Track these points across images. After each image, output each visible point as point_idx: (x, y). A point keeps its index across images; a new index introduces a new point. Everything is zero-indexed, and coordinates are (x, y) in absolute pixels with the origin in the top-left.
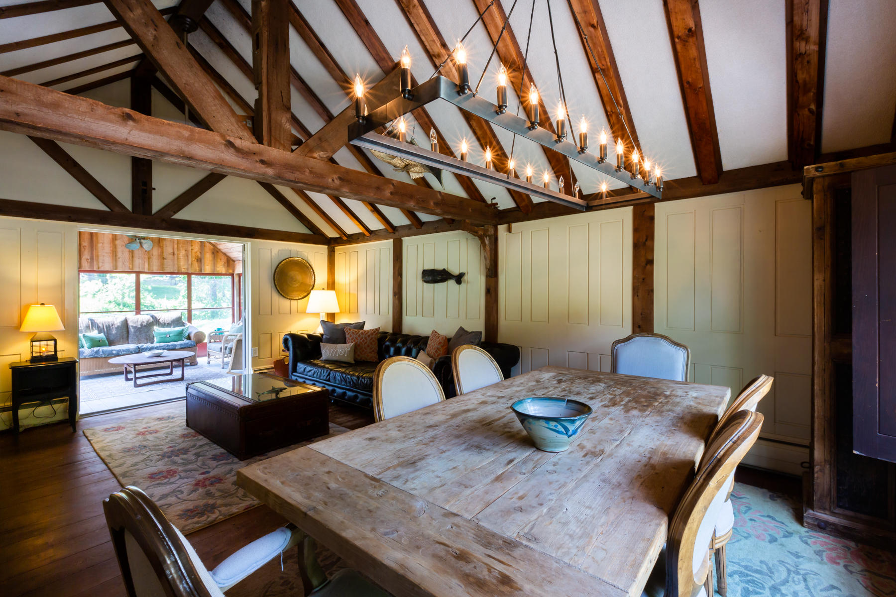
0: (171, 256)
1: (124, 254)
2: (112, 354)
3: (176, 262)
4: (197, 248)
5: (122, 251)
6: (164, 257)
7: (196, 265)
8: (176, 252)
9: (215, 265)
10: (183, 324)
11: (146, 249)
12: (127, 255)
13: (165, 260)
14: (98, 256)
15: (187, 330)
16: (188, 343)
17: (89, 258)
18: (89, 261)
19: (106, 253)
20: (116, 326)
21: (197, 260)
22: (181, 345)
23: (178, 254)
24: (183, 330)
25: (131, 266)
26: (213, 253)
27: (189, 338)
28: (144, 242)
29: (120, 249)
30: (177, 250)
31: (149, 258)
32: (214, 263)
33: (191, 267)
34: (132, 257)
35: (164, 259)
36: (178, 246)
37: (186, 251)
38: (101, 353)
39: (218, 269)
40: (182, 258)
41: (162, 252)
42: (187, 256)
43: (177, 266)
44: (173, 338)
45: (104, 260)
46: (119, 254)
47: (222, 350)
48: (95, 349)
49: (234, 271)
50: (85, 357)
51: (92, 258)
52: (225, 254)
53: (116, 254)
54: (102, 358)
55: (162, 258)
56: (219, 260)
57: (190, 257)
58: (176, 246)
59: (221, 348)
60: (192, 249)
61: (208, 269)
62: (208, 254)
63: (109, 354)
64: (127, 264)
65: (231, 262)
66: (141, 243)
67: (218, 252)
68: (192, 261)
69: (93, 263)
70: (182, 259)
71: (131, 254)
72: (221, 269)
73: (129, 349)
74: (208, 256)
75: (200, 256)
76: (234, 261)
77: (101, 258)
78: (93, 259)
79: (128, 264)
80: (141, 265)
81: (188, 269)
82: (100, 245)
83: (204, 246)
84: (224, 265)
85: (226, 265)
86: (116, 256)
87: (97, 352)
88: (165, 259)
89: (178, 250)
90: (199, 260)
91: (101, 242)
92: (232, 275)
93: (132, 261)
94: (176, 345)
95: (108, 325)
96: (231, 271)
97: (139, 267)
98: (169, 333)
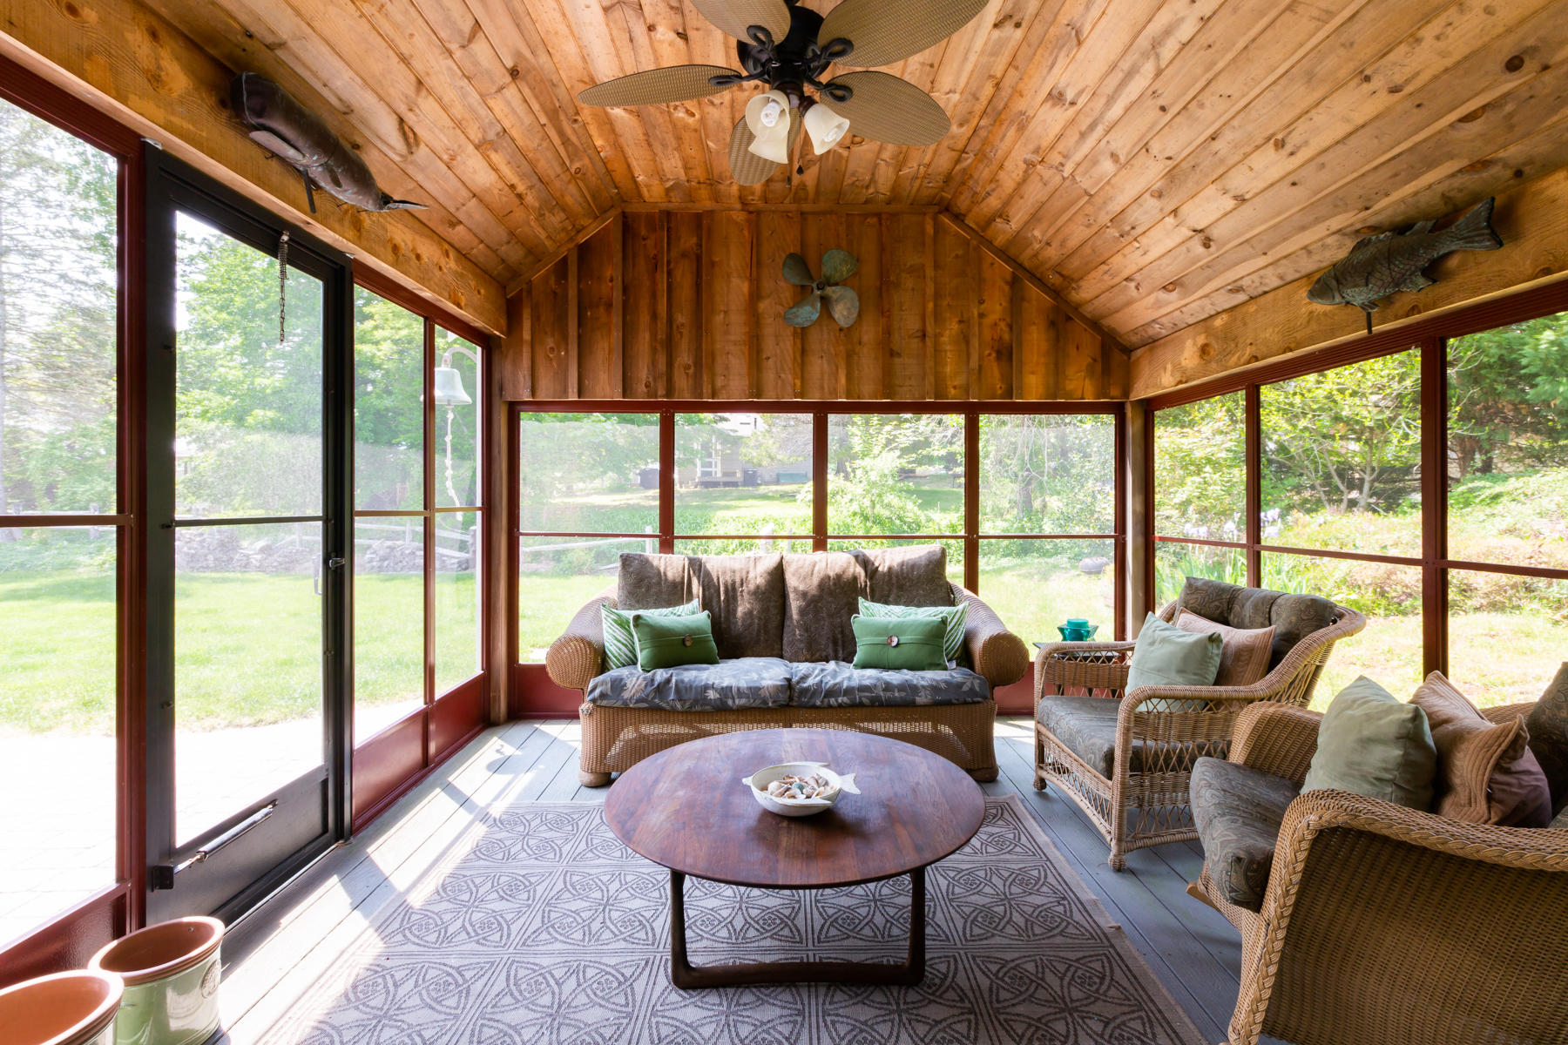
0: (915, 343)
1: (781, 344)
2: (705, 701)
3: (930, 364)
4: (998, 307)
5: (776, 336)
6: (896, 348)
7: (994, 372)
8: (930, 330)
9: (1057, 370)
10: (947, 596)
11: (843, 323)
12: (788, 345)
13: (897, 360)
14: (713, 356)
15: (959, 623)
16: (960, 685)
17: (690, 362)
18: (691, 371)
19: (735, 343)
20: (752, 587)
21: (999, 353)
22: (935, 688)
23: (937, 336)
24: (944, 622)
25: (798, 382)
26: (1053, 324)
27: (965, 656)
28: (835, 296)
29: (770, 328)
30: (932, 320)
31: (849, 356)
32: (1056, 364)
33: (979, 379)
34: (804, 352)
35: (892, 354)
36: (936, 306)
37: (961, 322)
38: (672, 696)
39: (1071, 385)
40: (948, 348)
41: (888, 332)
42: (967, 342)
43: (932, 379)
44: (907, 653)
45: (727, 368)
46: (769, 346)
47: (1117, 769)
48: (661, 675)
49: (1126, 394)
50: (625, 703)
51: (698, 364)
52: (1095, 324)
53: (759, 345)
54: (674, 711)
55: (888, 352)
56: (1072, 351)
57: (975, 342)
58: (930, 305)
59: (1109, 758)
60: (981, 316)
61: (1034, 387)
62: (1034, 328)
63: (696, 701)
64: (788, 377)
65: (1117, 357)
66: (825, 301)
67: (1069, 318)
68: (981, 358)
69: (701, 377)
70: (949, 354)
71: (798, 342)
72: (1082, 386)
73: (759, 689)
74: (1036, 339)
75: (1006, 336)
76: (1128, 350)
77: (720, 361)
78: (701, 366)
79: (790, 377)
80: (826, 377)
81: (966, 390)
82: (719, 318)
83: (1023, 299)
84: (1090, 371)
85: (1099, 367)
86: (759, 351)
87: (662, 689)
88: (899, 355)
89: (936, 320)
90: (1006, 354)
91: (722, 308)
92: (1118, 410)
93: (803, 365)
94: (913, 689)
95: (730, 582)
96: (1115, 394)
97: (822, 388)
98: (899, 629)
